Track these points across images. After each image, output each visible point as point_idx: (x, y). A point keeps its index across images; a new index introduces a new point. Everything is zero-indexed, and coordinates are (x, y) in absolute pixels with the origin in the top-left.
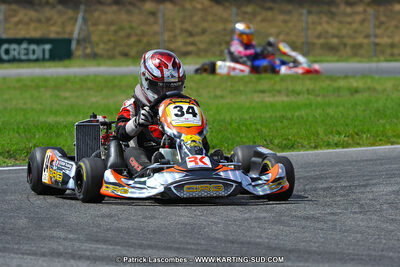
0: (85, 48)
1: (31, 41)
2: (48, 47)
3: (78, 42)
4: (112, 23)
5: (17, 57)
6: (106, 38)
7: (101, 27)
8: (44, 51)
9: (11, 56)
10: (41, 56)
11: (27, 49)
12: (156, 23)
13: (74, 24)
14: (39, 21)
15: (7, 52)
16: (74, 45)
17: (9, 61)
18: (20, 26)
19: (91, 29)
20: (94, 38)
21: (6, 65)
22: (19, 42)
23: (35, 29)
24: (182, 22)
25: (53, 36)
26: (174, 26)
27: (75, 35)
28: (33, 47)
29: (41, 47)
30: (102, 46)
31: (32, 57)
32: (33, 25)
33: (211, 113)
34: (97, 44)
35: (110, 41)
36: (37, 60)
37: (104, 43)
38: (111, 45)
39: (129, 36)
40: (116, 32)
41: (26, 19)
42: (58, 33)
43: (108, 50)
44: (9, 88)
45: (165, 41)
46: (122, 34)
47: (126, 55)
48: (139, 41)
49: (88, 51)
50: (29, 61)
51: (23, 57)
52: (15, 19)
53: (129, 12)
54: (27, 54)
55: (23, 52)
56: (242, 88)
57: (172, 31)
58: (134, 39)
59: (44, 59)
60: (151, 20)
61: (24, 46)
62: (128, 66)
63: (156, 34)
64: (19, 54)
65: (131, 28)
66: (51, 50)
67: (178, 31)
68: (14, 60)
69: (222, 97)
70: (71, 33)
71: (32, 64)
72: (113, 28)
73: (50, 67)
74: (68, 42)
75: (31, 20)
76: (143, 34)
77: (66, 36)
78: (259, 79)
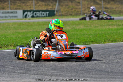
0: (59, 13)
1: (43, 11)
2: (48, 13)
3: (57, 11)
4: (67, 5)
5: (39, 16)
6: (65, 10)
7: (64, 7)
8: (47, 14)
9: (37, 16)
10: (46, 15)
11: (42, 13)
12: (80, 5)
13: (56, 6)
14: (45, 5)
15: (36, 14)
16: (55, 12)
17: (36, 17)
18: (40, 7)
19: (61, 7)
20: (62, 10)
21: (35, 18)
22: (39, 11)
23: (44, 8)
24: (88, 5)
25: (49, 9)
26: (85, 6)
27: (56, 9)
28: (43, 13)
29: (46, 13)
30: (64, 12)
31: (43, 16)
32: (43, 6)
33: (93, 32)
34: (63, 12)
35: (66, 11)
36: (44, 17)
37: (65, 11)
38: (67, 12)
39: (72, 9)
40: (68, 8)
41: (41, 5)
42: (51, 9)
43: (66, 13)
44: (35, 25)
45: (82, 11)
46: (70, 8)
47: (71, 15)
48: (75, 11)
49: (60, 14)
50: (42, 17)
51: (41, 16)
52: (38, 5)
53: (72, 2)
54: (42, 15)
55: (40, 14)
56: (103, 24)
57: (85, 7)
58: (74, 10)
59: (47, 16)
60: (78, 4)
61: (41, 12)
62: (71, 18)
63: (80, 8)
64: (39, 15)
65: (73, 7)
66: (49, 14)
67: (86, 7)
68: (38, 17)
69: (97, 27)
70: (55, 9)
71: (43, 18)
72: (67, 7)
73: (48, 19)
74: (54, 11)
75: (43, 5)
76: (76, 8)
77: (53, 9)
78: (109, 21)
